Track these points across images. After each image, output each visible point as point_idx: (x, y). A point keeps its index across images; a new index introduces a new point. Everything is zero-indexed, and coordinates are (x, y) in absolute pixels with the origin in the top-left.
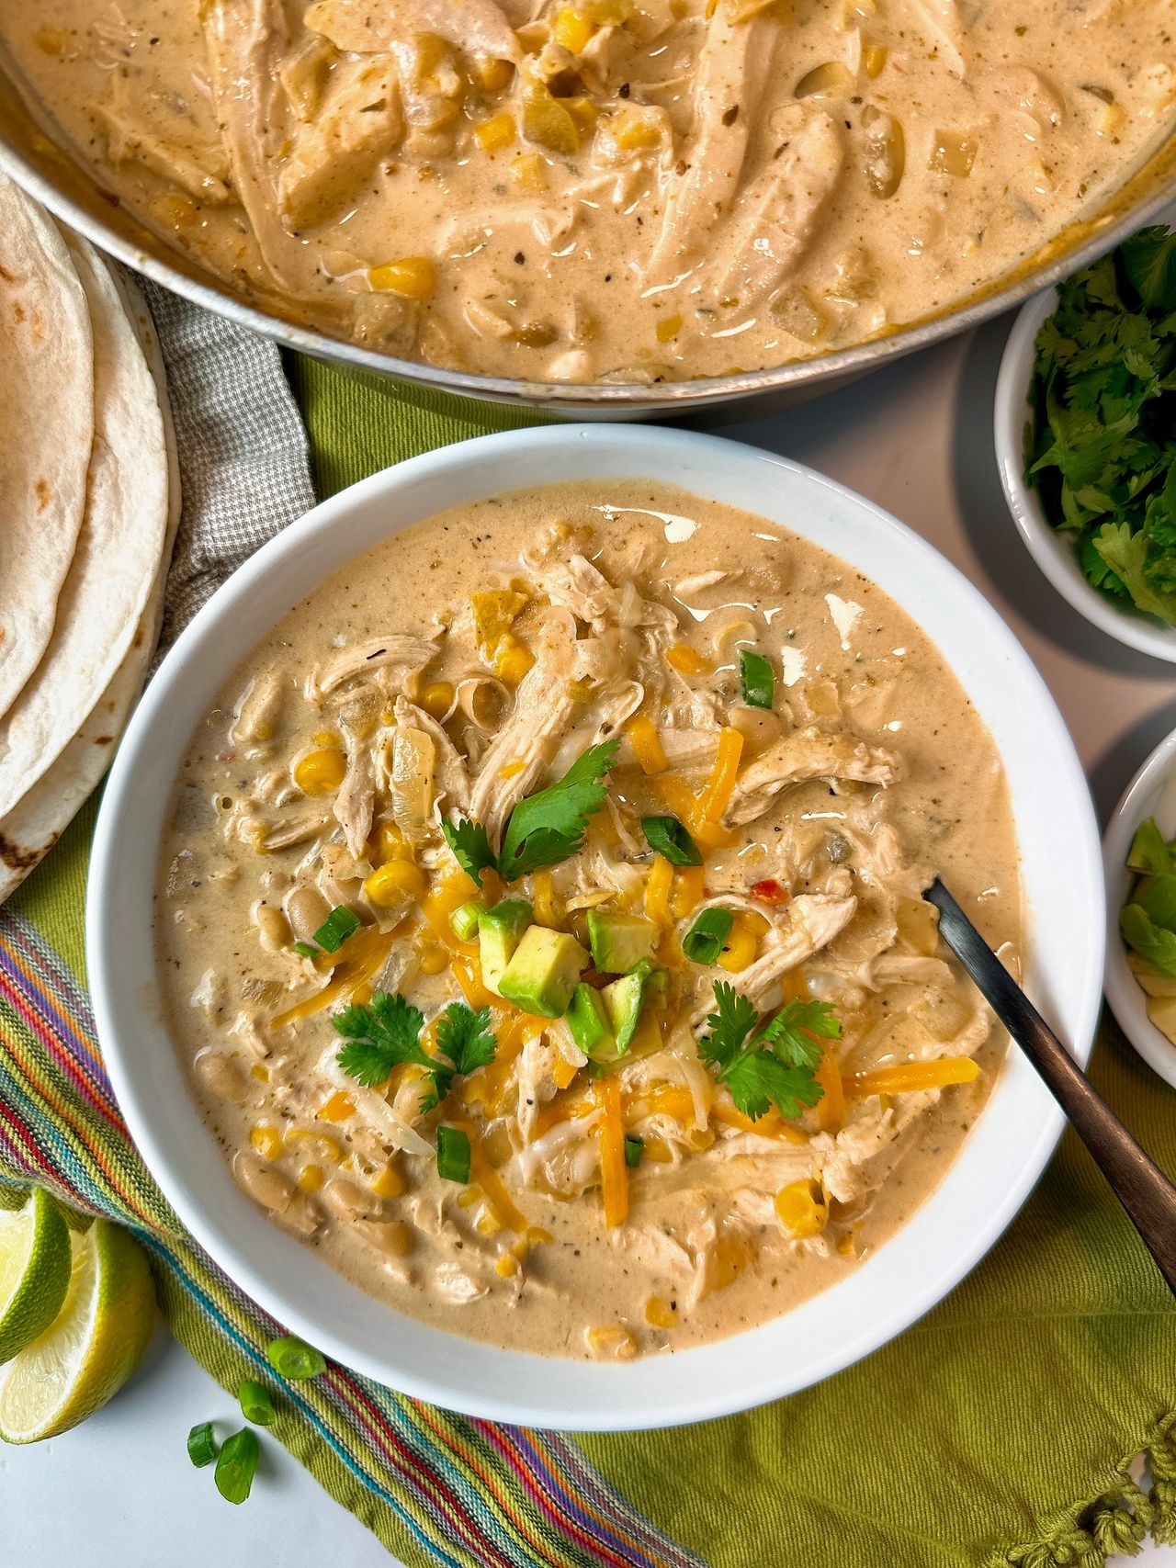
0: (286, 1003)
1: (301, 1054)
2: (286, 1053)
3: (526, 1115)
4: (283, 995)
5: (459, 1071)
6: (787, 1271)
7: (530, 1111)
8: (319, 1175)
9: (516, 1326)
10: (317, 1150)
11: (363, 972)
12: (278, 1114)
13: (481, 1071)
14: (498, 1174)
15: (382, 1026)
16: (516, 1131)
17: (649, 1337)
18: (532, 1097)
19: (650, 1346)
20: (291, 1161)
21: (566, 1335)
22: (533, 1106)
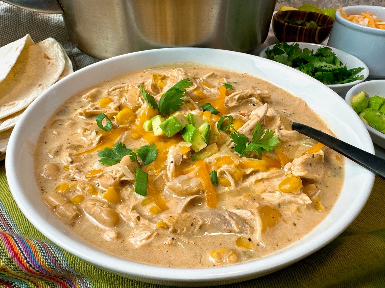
0: (81, 150)
1: (84, 162)
2: (79, 162)
3: (171, 167)
4: (82, 148)
5: (145, 165)
6: (298, 219)
7: (172, 166)
8: (82, 198)
9: (172, 258)
10: (84, 189)
11: (112, 140)
12: (70, 180)
13: (153, 163)
14: (161, 195)
15: (117, 154)
16: (166, 175)
17: (242, 254)
18: (172, 160)
19: (244, 258)
20: (71, 194)
21: (200, 259)
22: (173, 164)
